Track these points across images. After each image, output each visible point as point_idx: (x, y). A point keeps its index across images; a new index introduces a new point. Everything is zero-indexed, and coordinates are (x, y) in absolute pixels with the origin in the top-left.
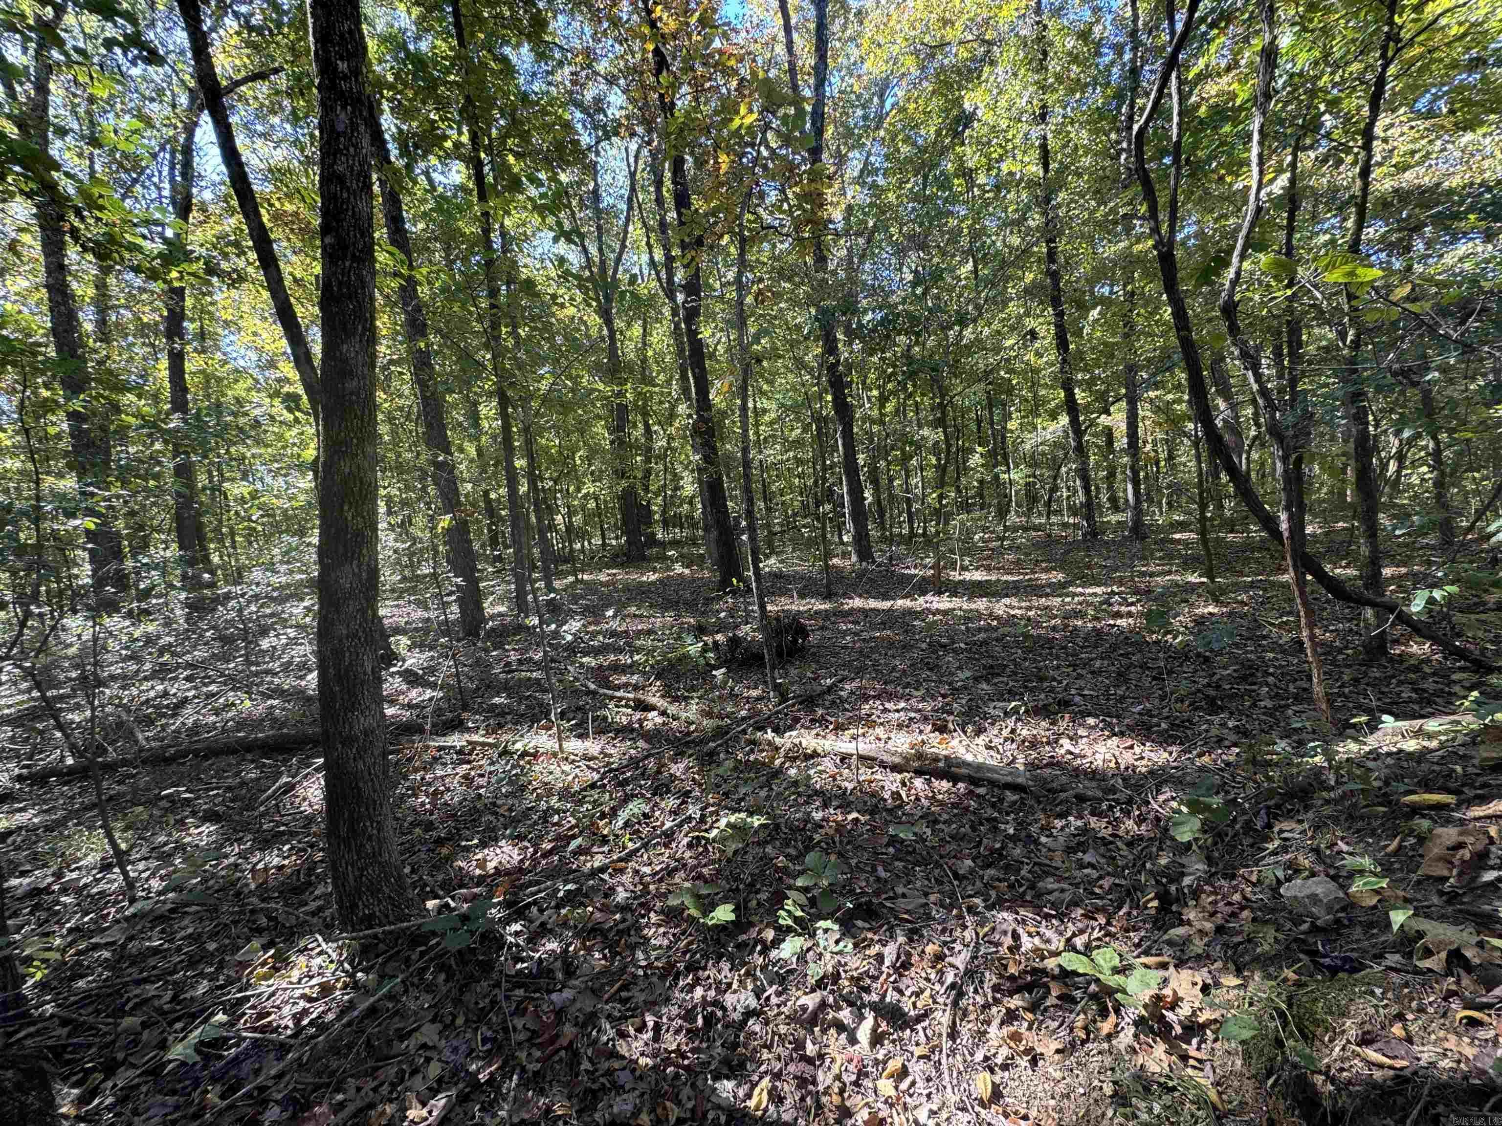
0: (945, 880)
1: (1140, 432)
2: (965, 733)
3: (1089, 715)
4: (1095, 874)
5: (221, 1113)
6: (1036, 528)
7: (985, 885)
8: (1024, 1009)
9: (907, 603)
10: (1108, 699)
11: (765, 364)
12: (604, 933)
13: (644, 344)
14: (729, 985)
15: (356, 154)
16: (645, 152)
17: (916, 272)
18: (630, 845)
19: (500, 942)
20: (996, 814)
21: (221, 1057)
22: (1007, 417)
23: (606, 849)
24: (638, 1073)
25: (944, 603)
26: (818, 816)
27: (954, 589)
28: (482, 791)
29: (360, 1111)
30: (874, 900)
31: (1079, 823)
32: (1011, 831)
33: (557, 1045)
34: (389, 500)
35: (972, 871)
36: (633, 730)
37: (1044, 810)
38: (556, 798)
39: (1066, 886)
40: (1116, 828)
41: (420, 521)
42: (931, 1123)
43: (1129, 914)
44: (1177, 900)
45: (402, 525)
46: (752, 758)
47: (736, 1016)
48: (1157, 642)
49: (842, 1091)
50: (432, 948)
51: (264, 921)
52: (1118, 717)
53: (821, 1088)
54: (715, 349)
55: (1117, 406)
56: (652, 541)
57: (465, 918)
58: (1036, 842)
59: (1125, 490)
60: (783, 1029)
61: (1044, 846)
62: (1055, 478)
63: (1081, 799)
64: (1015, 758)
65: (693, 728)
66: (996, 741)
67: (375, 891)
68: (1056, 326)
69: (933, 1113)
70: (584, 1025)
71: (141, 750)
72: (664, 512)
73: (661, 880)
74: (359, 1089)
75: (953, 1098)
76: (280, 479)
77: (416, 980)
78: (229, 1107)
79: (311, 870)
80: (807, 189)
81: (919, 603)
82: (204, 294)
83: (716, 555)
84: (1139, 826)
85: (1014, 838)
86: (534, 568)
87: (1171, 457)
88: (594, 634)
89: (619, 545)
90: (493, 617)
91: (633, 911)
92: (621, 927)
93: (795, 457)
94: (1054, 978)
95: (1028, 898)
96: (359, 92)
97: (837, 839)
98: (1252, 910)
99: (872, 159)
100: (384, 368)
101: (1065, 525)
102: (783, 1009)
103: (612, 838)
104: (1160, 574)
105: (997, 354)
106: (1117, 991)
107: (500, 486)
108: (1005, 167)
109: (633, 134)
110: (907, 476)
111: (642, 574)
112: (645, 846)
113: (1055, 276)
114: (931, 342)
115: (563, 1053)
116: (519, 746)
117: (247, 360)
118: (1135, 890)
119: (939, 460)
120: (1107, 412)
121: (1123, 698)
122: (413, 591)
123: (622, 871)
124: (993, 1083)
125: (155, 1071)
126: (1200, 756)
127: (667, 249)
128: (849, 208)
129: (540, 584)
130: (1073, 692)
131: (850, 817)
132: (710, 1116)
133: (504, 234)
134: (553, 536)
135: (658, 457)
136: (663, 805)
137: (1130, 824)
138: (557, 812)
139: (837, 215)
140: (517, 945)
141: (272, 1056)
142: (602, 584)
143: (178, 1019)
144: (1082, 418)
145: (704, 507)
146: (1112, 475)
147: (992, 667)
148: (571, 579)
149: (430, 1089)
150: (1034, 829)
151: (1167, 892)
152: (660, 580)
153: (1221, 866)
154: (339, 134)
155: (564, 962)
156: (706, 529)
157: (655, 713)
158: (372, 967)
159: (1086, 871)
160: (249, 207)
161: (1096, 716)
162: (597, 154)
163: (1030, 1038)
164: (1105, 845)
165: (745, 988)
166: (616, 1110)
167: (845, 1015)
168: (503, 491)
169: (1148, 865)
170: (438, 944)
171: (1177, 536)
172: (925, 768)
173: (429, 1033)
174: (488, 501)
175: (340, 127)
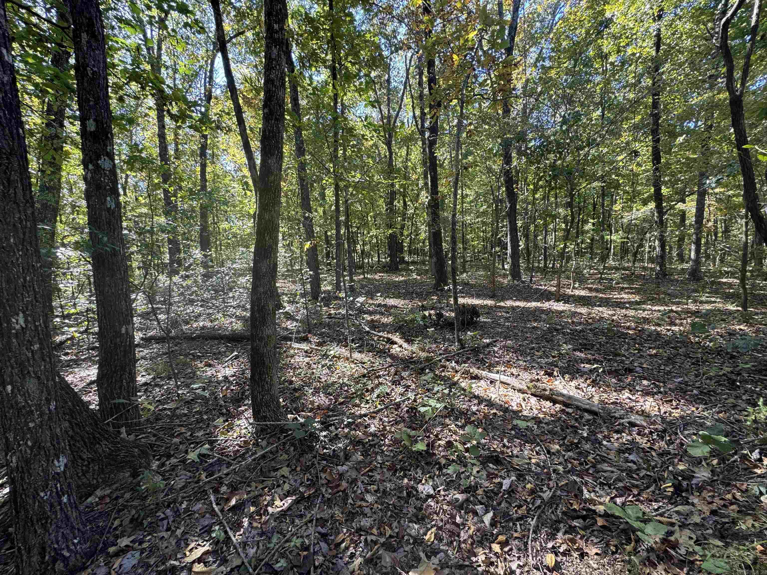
0: (542, 453)
1: (706, 214)
2: (564, 378)
3: (645, 379)
4: (635, 467)
5: (206, 483)
6: (624, 269)
7: (566, 460)
8: (579, 528)
9: (539, 304)
10: (659, 372)
11: (470, 169)
12: (363, 445)
13: (407, 159)
14: (421, 481)
15: (280, 69)
16: (415, 57)
17: (564, 117)
18: (379, 407)
19: (317, 438)
20: (577, 424)
21: (206, 462)
22: (614, 202)
23: (367, 406)
24: (373, 510)
25: (559, 306)
26: (474, 408)
27: (566, 299)
28: (314, 371)
29: (257, 496)
30: (501, 456)
31: (629, 438)
32: (585, 435)
33: (339, 489)
34: (284, 233)
35: (558, 451)
36: (385, 353)
37: (607, 427)
38: (347, 379)
39: (615, 470)
40: (653, 444)
41: (296, 244)
42: (518, 571)
43: (653, 492)
44: (687, 490)
45: (288, 245)
46: (443, 374)
47: (423, 496)
48: (699, 343)
49: (472, 544)
50: (289, 435)
51: (224, 411)
52: (664, 382)
53: (462, 539)
54: (444, 162)
55: (691, 197)
56: (403, 261)
57: (302, 425)
58: (600, 443)
59: (690, 250)
60: (445, 507)
61: (605, 446)
62: (642, 239)
63: (633, 425)
64: (593, 396)
65: (414, 355)
66: (582, 385)
67: (267, 406)
68: (653, 148)
69: (519, 566)
70: (351, 483)
71: (184, 333)
72: (409, 247)
73: (392, 425)
74: (256, 487)
75: (531, 561)
76: (241, 222)
77: (282, 447)
78: (209, 482)
79: (243, 393)
80: (501, 72)
81: (546, 305)
82: (215, 138)
83: (434, 270)
84: (668, 446)
85: (587, 439)
86: (344, 270)
87: (727, 231)
88: (371, 305)
89: (386, 262)
90: (325, 292)
91: (378, 437)
92: (371, 443)
93: (482, 221)
94: (600, 516)
95: (591, 472)
96: (282, 39)
97: (483, 421)
98: (739, 506)
99: (544, 51)
100: (285, 171)
101: (644, 268)
102: (446, 498)
103: (370, 401)
104: (707, 302)
105: (611, 164)
106: (638, 530)
107: (332, 229)
108: (630, 51)
109: (409, 48)
110: (546, 235)
111: (396, 277)
112: (386, 408)
113: (656, 117)
114: (569, 158)
115: (341, 493)
116: (332, 352)
117: (230, 167)
118: (660, 479)
119: (566, 226)
120: (684, 202)
121: (670, 372)
122: (291, 276)
123: (374, 418)
124: (556, 561)
125: (184, 461)
126: (718, 413)
127: (422, 109)
128: (528, 81)
129: (347, 278)
130: (636, 364)
131: (492, 412)
132: (406, 538)
133: (342, 104)
134: (354, 255)
135: (409, 218)
136: (396, 390)
137: (662, 444)
138: (347, 385)
139: (519, 86)
140: (325, 442)
141: (225, 465)
142: (376, 280)
143: (192, 443)
144: (664, 204)
145: (430, 245)
146: (681, 239)
147: (585, 345)
148: (362, 276)
149: (284, 494)
150: (600, 436)
151: (680, 484)
152: (405, 281)
153: (721, 476)
154: (273, 60)
155: (345, 453)
156: (431, 257)
157: (396, 346)
158: (265, 438)
159: (629, 464)
160: (234, 96)
161: (649, 380)
162: (391, 59)
163: (581, 543)
164: (644, 452)
165: (428, 484)
166: (362, 524)
167: (479, 508)
168: (334, 232)
169: (671, 468)
170: (292, 434)
171: (724, 280)
172: (538, 394)
173: (285, 471)
174: (327, 236)
175: (273, 56)
